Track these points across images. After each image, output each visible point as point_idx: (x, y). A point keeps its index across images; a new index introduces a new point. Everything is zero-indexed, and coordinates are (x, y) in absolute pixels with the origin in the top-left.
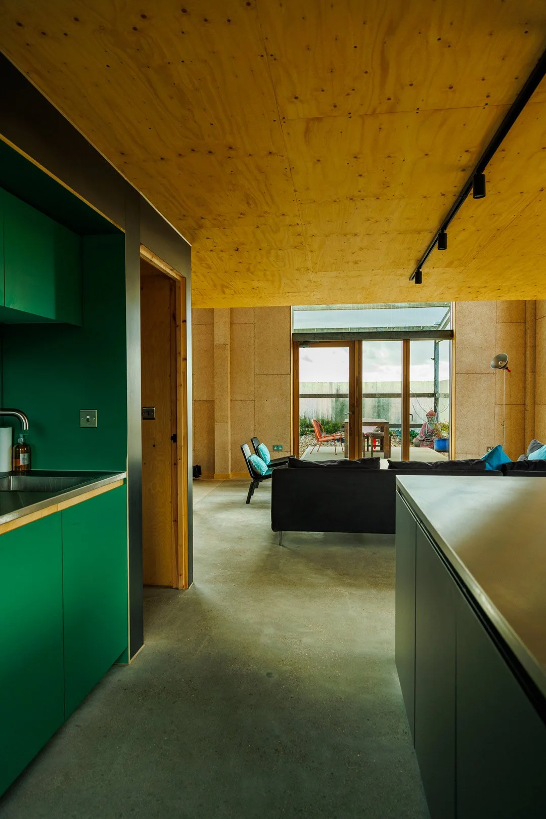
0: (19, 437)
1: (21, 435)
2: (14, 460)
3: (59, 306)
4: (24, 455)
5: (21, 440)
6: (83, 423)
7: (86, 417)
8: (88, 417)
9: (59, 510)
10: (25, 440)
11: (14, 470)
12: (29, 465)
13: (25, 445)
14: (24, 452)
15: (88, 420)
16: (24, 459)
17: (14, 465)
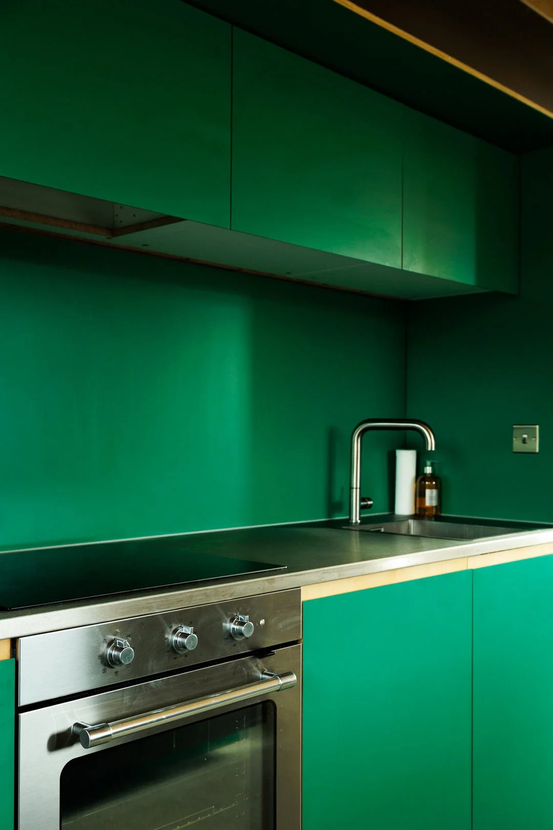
0: (426, 466)
1: (428, 463)
2: (418, 499)
3: (482, 267)
4: (432, 492)
5: (428, 470)
6: (517, 445)
7: (521, 436)
8: (525, 436)
9: (469, 568)
10: (433, 470)
11: (417, 512)
12: (439, 507)
13: (433, 477)
14: (431, 487)
15: (524, 441)
16: (431, 498)
17: (418, 506)
